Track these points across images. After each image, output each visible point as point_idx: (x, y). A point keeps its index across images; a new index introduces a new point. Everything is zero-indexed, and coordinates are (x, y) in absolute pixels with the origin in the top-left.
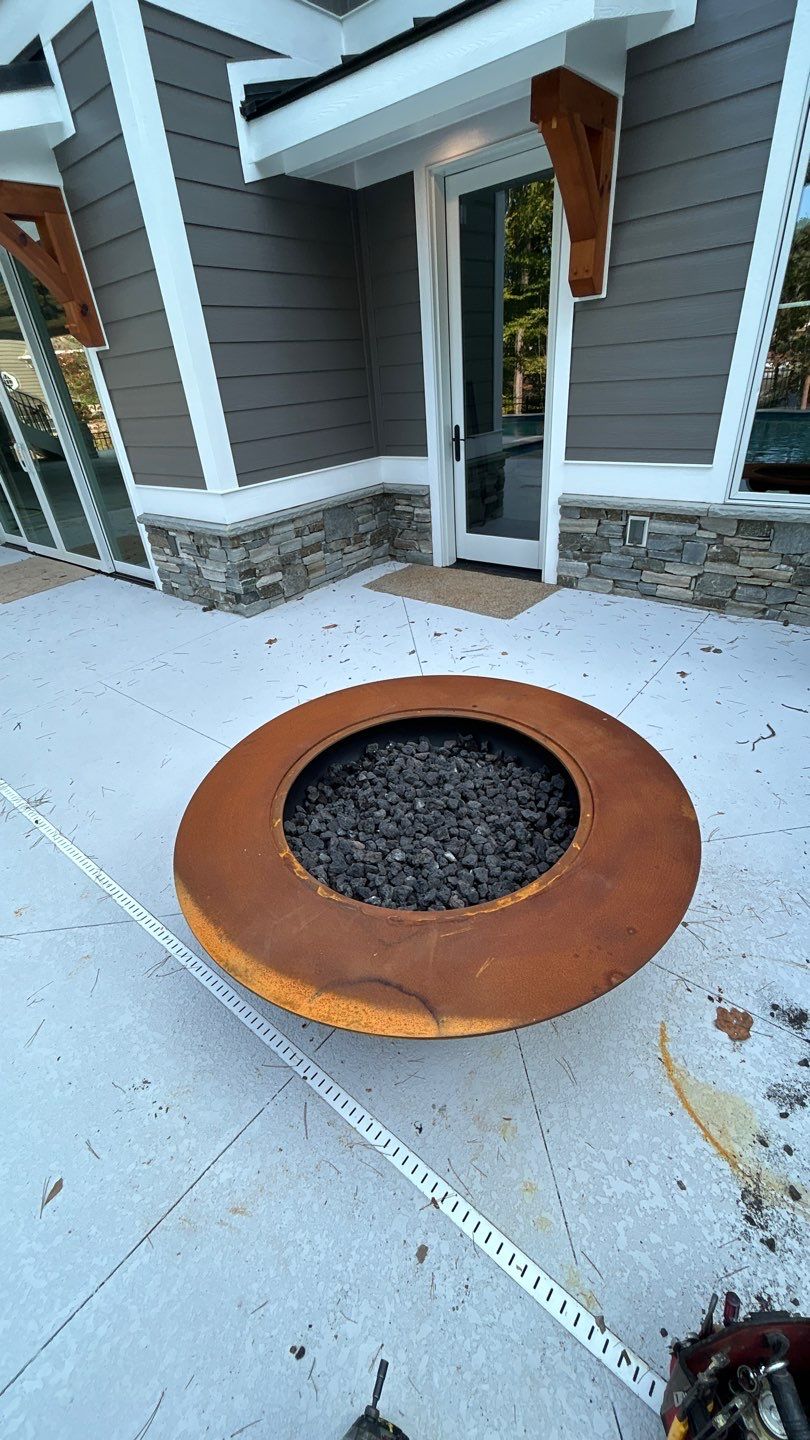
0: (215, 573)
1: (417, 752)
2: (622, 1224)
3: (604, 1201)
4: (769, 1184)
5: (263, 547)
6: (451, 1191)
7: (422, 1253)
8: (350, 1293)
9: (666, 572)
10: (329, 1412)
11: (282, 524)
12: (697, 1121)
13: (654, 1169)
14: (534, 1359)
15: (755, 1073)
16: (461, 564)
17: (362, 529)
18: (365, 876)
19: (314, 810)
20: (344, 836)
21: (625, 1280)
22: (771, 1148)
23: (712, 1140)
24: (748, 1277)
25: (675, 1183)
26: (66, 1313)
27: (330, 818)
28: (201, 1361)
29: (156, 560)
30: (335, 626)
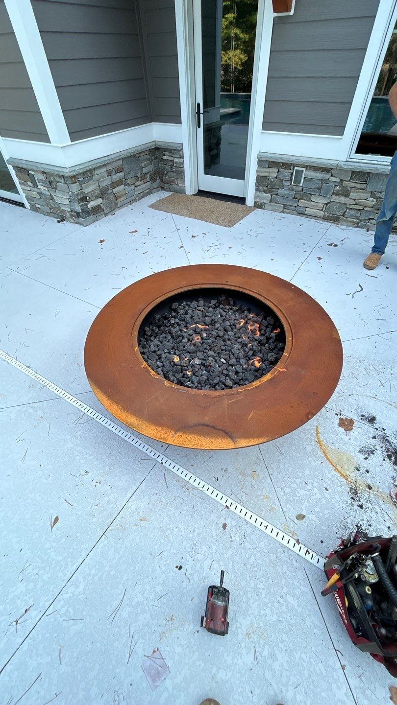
0: (62, 199)
1: (198, 306)
2: (304, 506)
3: (297, 498)
4: (360, 485)
5: (90, 182)
6: (233, 502)
7: (225, 526)
8: (197, 544)
9: (311, 201)
10: (195, 586)
11: (99, 167)
12: (332, 464)
13: (316, 484)
14: (273, 557)
15: (355, 443)
16: (201, 193)
17: (145, 170)
18: (182, 372)
19: (150, 340)
20: (168, 353)
21: (306, 525)
22: (361, 471)
23: (338, 471)
24: (353, 519)
25: (324, 488)
26: (75, 568)
27: (159, 343)
28: (139, 576)
29: (23, 189)
30: (136, 231)
